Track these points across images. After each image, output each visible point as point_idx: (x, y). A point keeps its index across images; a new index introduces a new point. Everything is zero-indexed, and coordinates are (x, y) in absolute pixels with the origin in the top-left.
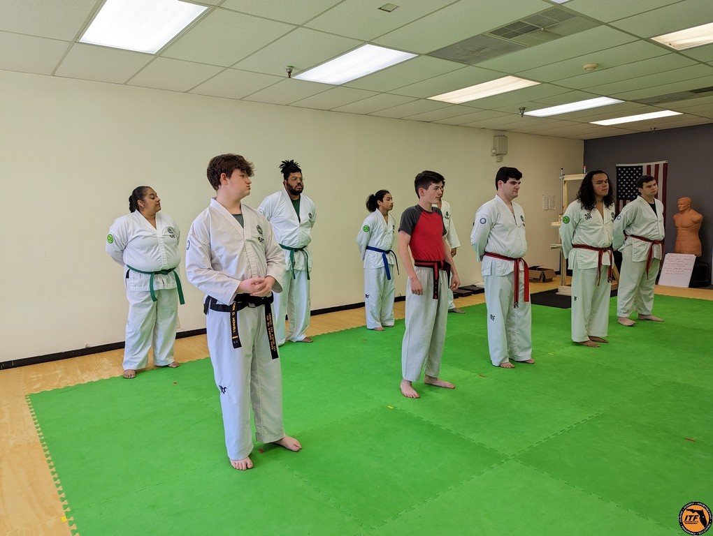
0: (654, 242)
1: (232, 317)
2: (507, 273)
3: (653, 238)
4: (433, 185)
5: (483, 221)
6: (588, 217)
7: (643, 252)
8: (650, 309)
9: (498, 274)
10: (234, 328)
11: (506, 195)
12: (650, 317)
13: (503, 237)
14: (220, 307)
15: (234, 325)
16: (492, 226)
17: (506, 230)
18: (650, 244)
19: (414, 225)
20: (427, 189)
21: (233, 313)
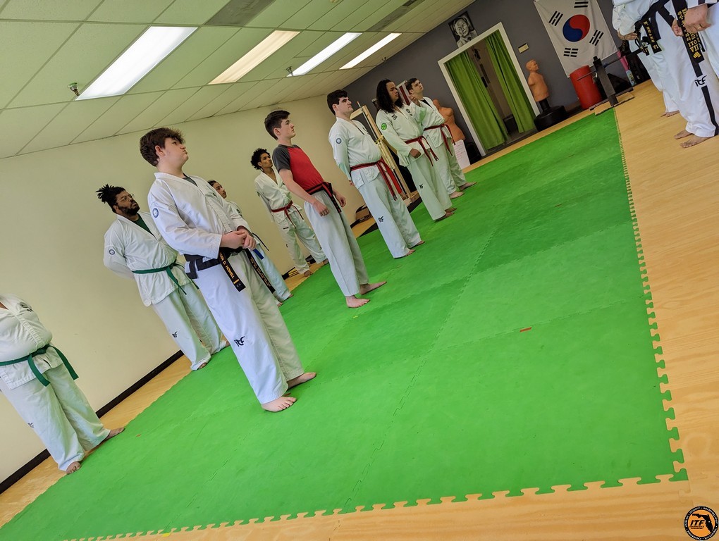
0: (441, 126)
1: (224, 266)
2: (376, 176)
3: (439, 124)
4: (284, 121)
5: (339, 141)
6: (395, 117)
7: (439, 137)
8: (464, 179)
9: (369, 180)
10: (232, 274)
11: (344, 114)
12: (467, 185)
13: (359, 148)
14: (209, 263)
15: (230, 271)
16: (347, 141)
17: (358, 141)
18: (439, 128)
19: (289, 160)
20: (280, 127)
21: (224, 263)
